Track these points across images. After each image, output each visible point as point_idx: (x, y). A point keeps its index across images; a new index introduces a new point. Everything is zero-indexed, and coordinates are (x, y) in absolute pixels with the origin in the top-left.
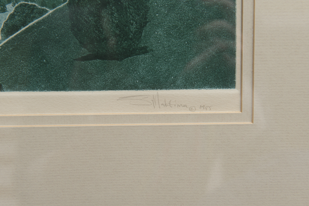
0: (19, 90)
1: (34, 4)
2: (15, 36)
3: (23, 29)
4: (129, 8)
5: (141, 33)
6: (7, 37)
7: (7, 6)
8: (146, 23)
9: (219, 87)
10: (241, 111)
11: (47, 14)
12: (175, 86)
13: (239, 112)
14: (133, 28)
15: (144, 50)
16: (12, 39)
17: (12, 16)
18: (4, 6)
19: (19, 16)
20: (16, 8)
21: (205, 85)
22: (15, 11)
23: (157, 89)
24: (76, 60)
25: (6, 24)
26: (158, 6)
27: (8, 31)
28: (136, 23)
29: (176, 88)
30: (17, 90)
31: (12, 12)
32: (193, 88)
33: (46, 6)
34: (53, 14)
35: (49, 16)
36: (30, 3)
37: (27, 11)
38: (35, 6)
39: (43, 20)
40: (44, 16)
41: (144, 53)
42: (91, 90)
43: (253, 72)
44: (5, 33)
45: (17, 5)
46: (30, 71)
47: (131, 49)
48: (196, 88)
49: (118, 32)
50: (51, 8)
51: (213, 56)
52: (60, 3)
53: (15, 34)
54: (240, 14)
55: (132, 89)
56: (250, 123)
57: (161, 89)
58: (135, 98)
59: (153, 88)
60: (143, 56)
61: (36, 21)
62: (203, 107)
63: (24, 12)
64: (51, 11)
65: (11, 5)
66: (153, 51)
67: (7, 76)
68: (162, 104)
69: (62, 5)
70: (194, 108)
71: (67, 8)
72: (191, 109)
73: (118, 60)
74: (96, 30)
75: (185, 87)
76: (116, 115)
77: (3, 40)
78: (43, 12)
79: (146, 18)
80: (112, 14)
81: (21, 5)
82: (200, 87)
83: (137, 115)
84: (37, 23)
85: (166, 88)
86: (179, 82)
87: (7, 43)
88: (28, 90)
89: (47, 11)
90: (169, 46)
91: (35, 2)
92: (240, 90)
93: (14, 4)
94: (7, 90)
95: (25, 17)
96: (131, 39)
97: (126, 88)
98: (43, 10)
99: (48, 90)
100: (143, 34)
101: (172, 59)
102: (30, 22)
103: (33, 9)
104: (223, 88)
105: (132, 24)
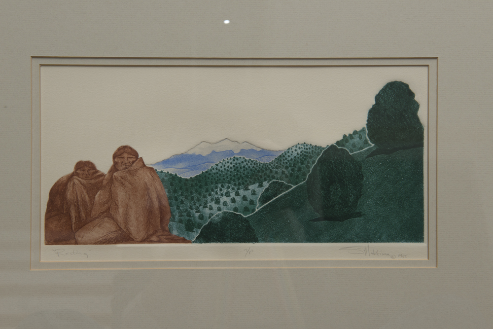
0: (270, 241)
1: (282, 181)
2: (269, 204)
3: (274, 199)
4: (349, 185)
5: (357, 202)
6: (263, 204)
7: (264, 183)
8: (361, 195)
9: (413, 242)
10: (428, 259)
11: (292, 189)
12: (380, 240)
13: (426, 259)
14: (352, 199)
15: (359, 215)
16: (266, 206)
17: (267, 190)
18: (262, 183)
19: (272, 190)
20: (270, 184)
21: (402, 240)
22: (269, 186)
23: (368, 242)
24: (311, 221)
25: (262, 195)
26: (369, 184)
27: (264, 200)
28: (354, 195)
29: (382, 242)
30: (268, 242)
31: (267, 187)
32: (394, 242)
33: (291, 183)
34: (295, 188)
35: (293, 190)
36: (280, 181)
37: (277, 187)
38: (283, 183)
39: (288, 192)
40: (289, 190)
41: (359, 217)
42: (321, 242)
43: (437, 231)
44: (261, 202)
45: (270, 182)
46: (278, 228)
47: (350, 214)
48: (396, 242)
49: (340, 201)
50: (294, 185)
51: (408, 219)
52: (301, 181)
53: (268, 203)
54: (427, 190)
55: (350, 242)
56: (435, 267)
57: (371, 242)
58: (352, 248)
59: (365, 242)
60: (358, 218)
61: (284, 193)
62: (400, 255)
63: (275, 187)
64: (294, 187)
65: (266, 182)
66: (365, 215)
67: (262, 232)
68: (372, 253)
69: (302, 183)
70: (394, 256)
71: (306, 184)
72: (392, 257)
73: (340, 221)
74: (326, 200)
75: (388, 241)
76: (339, 261)
77: (260, 206)
78: (288, 187)
79: (361, 192)
80: (337, 189)
81: (273, 182)
82: (398, 241)
83: (354, 261)
84: (284, 195)
85: (374, 242)
86: (383, 237)
87: (263, 208)
88: (276, 242)
89: (291, 187)
90: (377, 212)
91: (283, 180)
92: (427, 243)
93: (269, 182)
94: (261, 242)
95: (276, 190)
96: (350, 207)
97: (345, 242)
98: (289, 186)
99: (290, 242)
100: (358, 203)
101: (379, 221)
102: (279, 194)
103: (282, 185)
104: (415, 242)
105: (351, 196)
